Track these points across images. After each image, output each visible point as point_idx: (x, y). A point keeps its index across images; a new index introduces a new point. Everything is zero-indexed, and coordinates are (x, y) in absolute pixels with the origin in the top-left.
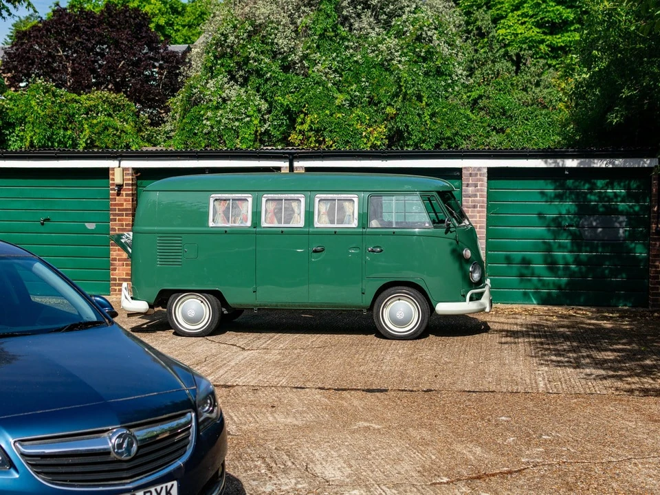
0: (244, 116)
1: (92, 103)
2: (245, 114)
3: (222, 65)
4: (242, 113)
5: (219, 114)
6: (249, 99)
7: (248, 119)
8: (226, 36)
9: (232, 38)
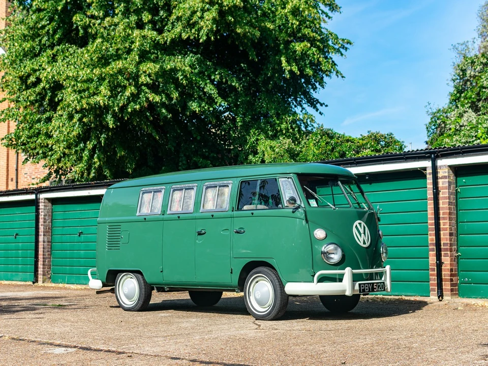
0: (474, 138)
1: (365, 142)
2: (476, 136)
3: (466, 98)
4: (473, 136)
5: (454, 139)
6: (478, 123)
7: (479, 141)
8: (464, 71)
9: (468, 72)
